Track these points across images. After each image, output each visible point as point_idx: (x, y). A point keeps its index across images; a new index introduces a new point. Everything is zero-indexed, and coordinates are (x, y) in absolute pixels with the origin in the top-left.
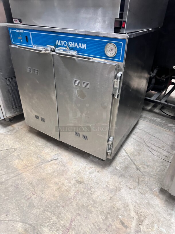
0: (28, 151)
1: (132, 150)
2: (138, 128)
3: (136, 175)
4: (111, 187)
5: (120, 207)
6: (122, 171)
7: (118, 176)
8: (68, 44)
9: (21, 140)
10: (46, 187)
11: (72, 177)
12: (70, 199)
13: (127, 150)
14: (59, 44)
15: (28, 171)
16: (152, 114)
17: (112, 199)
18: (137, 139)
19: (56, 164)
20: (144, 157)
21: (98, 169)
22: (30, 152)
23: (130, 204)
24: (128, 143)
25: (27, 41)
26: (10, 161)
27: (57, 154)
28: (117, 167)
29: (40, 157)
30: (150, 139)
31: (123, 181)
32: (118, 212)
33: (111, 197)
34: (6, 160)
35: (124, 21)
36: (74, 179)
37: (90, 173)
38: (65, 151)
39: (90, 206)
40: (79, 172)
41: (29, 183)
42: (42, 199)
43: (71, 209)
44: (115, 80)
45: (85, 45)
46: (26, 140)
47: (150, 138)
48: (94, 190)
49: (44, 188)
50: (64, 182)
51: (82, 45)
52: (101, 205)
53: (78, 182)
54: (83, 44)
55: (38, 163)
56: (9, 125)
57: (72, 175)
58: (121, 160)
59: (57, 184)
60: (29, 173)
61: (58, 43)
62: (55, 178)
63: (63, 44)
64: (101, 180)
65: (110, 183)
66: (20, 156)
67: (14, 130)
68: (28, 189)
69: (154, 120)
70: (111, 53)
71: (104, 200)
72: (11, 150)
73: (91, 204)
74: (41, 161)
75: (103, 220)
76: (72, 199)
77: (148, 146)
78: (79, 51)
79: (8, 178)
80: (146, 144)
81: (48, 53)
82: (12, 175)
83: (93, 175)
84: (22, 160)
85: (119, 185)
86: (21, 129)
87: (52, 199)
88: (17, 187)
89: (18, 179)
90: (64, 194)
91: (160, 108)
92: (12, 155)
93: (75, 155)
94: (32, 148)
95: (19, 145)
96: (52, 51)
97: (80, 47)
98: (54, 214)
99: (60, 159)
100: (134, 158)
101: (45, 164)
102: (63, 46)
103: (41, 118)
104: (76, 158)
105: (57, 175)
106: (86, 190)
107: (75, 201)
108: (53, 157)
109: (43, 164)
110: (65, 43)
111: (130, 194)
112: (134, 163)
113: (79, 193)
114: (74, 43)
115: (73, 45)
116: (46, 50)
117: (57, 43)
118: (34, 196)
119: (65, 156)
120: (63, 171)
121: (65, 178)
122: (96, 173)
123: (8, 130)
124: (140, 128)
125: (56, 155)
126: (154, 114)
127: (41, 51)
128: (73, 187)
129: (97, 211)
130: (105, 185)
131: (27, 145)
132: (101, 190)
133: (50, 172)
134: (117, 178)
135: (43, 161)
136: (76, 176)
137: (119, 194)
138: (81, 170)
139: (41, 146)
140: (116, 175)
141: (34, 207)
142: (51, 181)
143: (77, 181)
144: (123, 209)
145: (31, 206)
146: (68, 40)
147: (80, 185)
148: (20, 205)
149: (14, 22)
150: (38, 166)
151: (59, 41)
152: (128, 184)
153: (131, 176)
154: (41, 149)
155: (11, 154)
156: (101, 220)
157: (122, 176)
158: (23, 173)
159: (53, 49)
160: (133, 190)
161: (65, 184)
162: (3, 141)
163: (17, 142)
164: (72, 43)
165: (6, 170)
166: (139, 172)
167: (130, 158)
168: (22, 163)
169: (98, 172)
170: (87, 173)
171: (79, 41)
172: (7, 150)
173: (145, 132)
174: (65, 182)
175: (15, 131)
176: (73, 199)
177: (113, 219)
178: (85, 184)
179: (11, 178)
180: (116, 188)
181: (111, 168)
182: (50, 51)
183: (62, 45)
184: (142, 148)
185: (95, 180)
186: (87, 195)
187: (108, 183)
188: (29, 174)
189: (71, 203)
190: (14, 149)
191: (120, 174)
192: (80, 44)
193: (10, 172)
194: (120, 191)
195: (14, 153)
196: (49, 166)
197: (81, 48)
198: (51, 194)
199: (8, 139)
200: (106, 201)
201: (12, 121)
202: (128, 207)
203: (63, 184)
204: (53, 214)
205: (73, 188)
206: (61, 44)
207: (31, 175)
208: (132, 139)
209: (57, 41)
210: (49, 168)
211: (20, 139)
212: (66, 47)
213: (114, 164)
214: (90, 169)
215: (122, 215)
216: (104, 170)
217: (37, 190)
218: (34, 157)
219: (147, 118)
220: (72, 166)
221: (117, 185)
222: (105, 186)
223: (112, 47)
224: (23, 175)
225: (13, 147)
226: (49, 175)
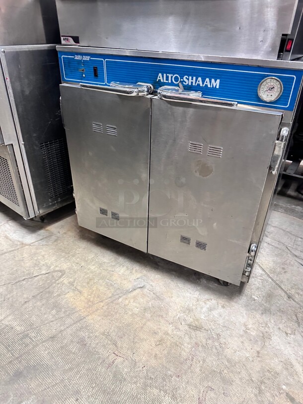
0: (87, 274)
1: (271, 264)
2: (269, 224)
3: (289, 308)
4: (254, 333)
5: (279, 368)
6: (263, 302)
7: (261, 313)
8: (182, 80)
9: (69, 253)
10: (136, 340)
11: (179, 318)
12: (186, 360)
13: (263, 265)
14: (162, 81)
15: (96, 313)
16: (286, 199)
17: (260, 355)
18: (273, 244)
19: (143, 296)
20: (294, 276)
21: (222, 301)
22: (91, 275)
23: (294, 362)
24: (260, 252)
25: (96, 75)
26: (59, 295)
27: (141, 278)
28: (253, 296)
29: (111, 285)
30: (294, 242)
31: (271, 321)
32: (277, 379)
33: (258, 352)
34: (49, 292)
35: (289, 39)
36: (183, 323)
37: (210, 310)
38: (153, 270)
39: (225, 371)
40: (189, 310)
41: (103, 334)
42: (134, 364)
43: (193, 380)
44: (277, 142)
45: (218, 81)
46: (78, 253)
47: (295, 240)
48: (224, 341)
49: (134, 343)
50: (166, 329)
51: (210, 82)
52: (244, 367)
53: (192, 327)
54: (213, 80)
55: (110, 295)
56: (41, 228)
57: (178, 316)
58: (256, 283)
59: (155, 333)
60: (99, 316)
61: (161, 78)
62: (149, 323)
63: (172, 80)
64: (232, 322)
65: (250, 326)
66: (75, 285)
67: (52, 236)
68: (104, 346)
69: (293, 209)
70: (270, 94)
71: (247, 358)
72: (55, 274)
73: (226, 367)
74: (115, 291)
75: (256, 395)
76: (189, 359)
77: (296, 256)
78: (206, 91)
79: (62, 328)
80: (291, 252)
81: (143, 97)
82: (69, 321)
83: (215, 313)
84: (80, 292)
85: (266, 328)
86: (65, 233)
87: (153, 362)
88: (82, 343)
89: (81, 328)
90: (173, 351)
91: (296, 188)
92: (58, 284)
93: (174, 277)
94: (92, 268)
95: (68, 264)
96: (149, 94)
97: (206, 85)
98: (165, 392)
99: (148, 286)
100: (278, 279)
101: (124, 296)
102: (172, 84)
103: (112, 213)
104: (177, 283)
105: (151, 316)
106: (210, 342)
107: (196, 363)
108: (135, 283)
109: (120, 297)
110: (176, 79)
111: (289, 343)
112: (280, 287)
113: (200, 349)
114: (194, 78)
115: (192, 82)
116: (140, 91)
117: (158, 78)
118: (119, 360)
119: (156, 281)
120: (160, 308)
121: (167, 321)
122: (221, 310)
123: (41, 238)
124: (274, 225)
125: (140, 280)
126: (290, 199)
127: (131, 92)
128: (187, 337)
129: (241, 379)
130: (242, 331)
131: (83, 264)
132: (236, 339)
133: (136, 311)
134: (258, 316)
135: (118, 292)
136: (185, 316)
137: (270, 345)
138: (191, 306)
139: (109, 263)
140: (255, 310)
141: (125, 379)
142: (142, 328)
143: (190, 326)
144: (285, 372)
145: (118, 378)
146: (183, 73)
147: (198, 332)
148: (97, 378)
149: (63, 42)
150: (112, 302)
151: (165, 75)
152: (281, 326)
153: (280, 311)
154: (110, 269)
155: (57, 282)
156: (252, 395)
157: (266, 311)
158: (88, 316)
159: (151, 90)
160: (292, 336)
161: (170, 332)
162: (36, 258)
163: (62, 259)
164: (190, 78)
165: (54, 312)
166: (294, 302)
167: (271, 278)
168: (82, 298)
169: (223, 307)
170: (204, 309)
171: (205, 75)
172: (47, 275)
173: (284, 231)
174: (170, 329)
175: (54, 238)
176: (192, 360)
177: (272, 392)
178: (205, 329)
179: (67, 327)
180: (262, 335)
181: (243, 299)
182: (146, 93)
183: (170, 82)
184: (287, 260)
185: (221, 321)
186: (214, 350)
187: (245, 325)
188: (100, 318)
189: (189, 368)
190: (60, 271)
191: (261, 309)
192: (207, 80)
193: (63, 315)
194: (271, 340)
195: (62, 279)
196: (132, 301)
197: (209, 86)
198: (149, 353)
199: (43, 253)
200: (251, 359)
201: (45, 221)
202: (292, 368)
203: (166, 333)
204: (162, 392)
205: (187, 339)
207: (103, 319)
208: (265, 245)
209: (160, 75)
210: (134, 304)
211: (66, 253)
212: (178, 85)
213: (247, 290)
214: (208, 302)
215: (287, 384)
216: (233, 303)
217: (122, 348)
218: (101, 285)
219: (279, 205)
220: (174, 298)
221: (263, 328)
222: (242, 333)
223: (272, 84)
224: (90, 320)
225: (57, 269)
226: (135, 316)
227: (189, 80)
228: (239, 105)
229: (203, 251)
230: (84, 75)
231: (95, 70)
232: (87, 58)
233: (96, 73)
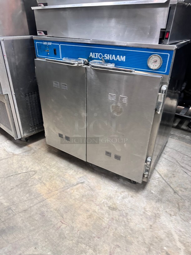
0: (50, 173)
1: (166, 171)
2: (167, 147)
3: (174, 199)
4: (149, 214)
5: (163, 236)
6: (158, 195)
7: (155, 201)
8: (104, 56)
9: (40, 161)
10: (75, 214)
11: (103, 202)
12: (105, 228)
13: (160, 171)
14: (92, 57)
15: (53, 197)
16: (180, 131)
17: (152, 228)
18: (168, 159)
19: (83, 188)
20: (179, 179)
21: (131, 193)
22: (52, 174)
23: (173, 233)
24: (159, 164)
25: (55, 54)
26: (32, 186)
27: (83, 177)
28: (152, 191)
29: (64, 181)
30: (182, 158)
31: (161, 207)
32: (161, 243)
33: (151, 226)
34: (26, 184)
36: (105, 206)
37: (123, 198)
38: (91, 173)
39: (129, 236)
40: (110, 198)
41: (56, 210)
42: (73, 228)
43: (107, 240)
44: (159, 94)
45: (124, 57)
46: (46, 161)
47: (183, 157)
48: (130, 217)
49: (74, 216)
50: (95, 208)
51: (120, 58)
52: (141, 235)
53: (110, 208)
54: (121, 57)
55: (63, 187)
56: (25, 145)
57: (103, 201)
58: (155, 183)
59: (87, 211)
60: (54, 199)
61: (92, 56)
62: (84, 205)
63: (98, 57)
64: (137, 206)
65: (147, 209)
66: (42, 180)
67: (31, 150)
68: (55, 217)
69: (183, 138)
70: (155, 65)
71: (143, 229)
72: (31, 173)
73: (130, 234)
74: (66, 184)
75: (146, 252)
76: (107, 228)
77: (182, 167)
78: (117, 63)
79: (32, 205)
80: (179, 164)
81: (81, 67)
82: (36, 201)
83: (126, 200)
84: (45, 184)
85: (158, 211)
86: (40, 149)
87: (84, 228)
88: (42, 215)
89: (43, 206)
90: (98, 222)
91: (187, 124)
92: (32, 179)
93: (103, 177)
94: (54, 170)
95: (39, 167)
96: (85, 65)
97: (118, 60)
98: (90, 246)
99: (86, 182)
100: (169, 180)
101: (71, 188)
102: (98, 59)
103: (66, 136)
104: (104, 181)
105: (86, 201)
106: (121, 218)
107: (111, 230)
108: (79, 180)
109: (69, 188)
110: (100, 56)
111: (172, 221)
112: (170, 186)
113: (115, 222)
114: (111, 55)
115: (109, 58)
116: (79, 63)
117: (90, 56)
118: (64, 226)
119: (91, 179)
120: (92, 196)
121: (96, 204)
122: (130, 198)
123: (25, 151)
124: (170, 147)
125: (82, 178)
126: (182, 131)
127: (74, 64)
128: (107, 214)
129: (138, 242)
130: (142, 212)
131: (48, 167)
132: (138, 217)
133: (77, 197)
134: (153, 203)
135: (68, 185)
136: (107, 201)
137: (159, 221)
138: (112, 195)
139: (64, 167)
140: (152, 200)
141: (66, 238)
142: (80, 207)
143: (109, 207)
144: (167, 239)
145: (62, 237)
146: (104, 52)
147: (114, 212)
148: (49, 236)
149: (38, 34)
150: (63, 191)
151: (94, 53)
152: (168, 210)
153: (168, 201)
154: (64, 171)
155: (32, 178)
156: (144, 252)
157: (159, 201)
158: (48, 198)
159: (86, 62)
160: (174, 217)
161: (97, 211)
162: (20, 163)
163: (37, 164)
164: (108, 55)
165: (28, 195)
166: (177, 195)
167: (164, 180)
168: (45, 188)
169: (132, 197)
170: (120, 198)
171: (117, 54)
172: (26, 173)
173: (176, 151)
174: (97, 208)
175: (32, 151)
176: (109, 228)
177: (157, 251)
178: (119, 210)
179: (35, 205)
180: (154, 215)
181: (145, 193)
182: (83, 64)
183: (97, 57)
184: (176, 169)
185: (129, 206)
186: (123, 223)
187: (145, 209)
188: (55, 200)
189: (106, 233)
190: (34, 171)
191: (156, 199)
192: (118, 56)
193: (33, 198)
194: (160, 218)
195: (34, 176)
196: (75, 190)
197: (119, 60)
198: (82, 222)
199: (25, 160)
200: (146, 229)
201: (28, 141)
202: (171, 236)
203: (95, 211)
204: (88, 247)
205: (107, 215)
206: (95, 56)
207: (56, 201)
208: (163, 159)
209: (91, 53)
210: (76, 193)
211: (39, 161)
212: (101, 60)
213: (148, 187)
214: (122, 194)
215: (167, 247)
216: (138, 195)
217: (66, 218)
218: (58, 181)
219: (175, 135)
220: (102, 190)
221: (156, 211)
222: (142, 213)
223: (156, 58)
224: (48, 201)
225: (33, 170)
226: (77, 200)
227: (108, 57)
228: (135, 71)
229: (119, 161)
230: (49, 54)
231: (55, 51)
232: (50, 44)
233: (55, 53)
